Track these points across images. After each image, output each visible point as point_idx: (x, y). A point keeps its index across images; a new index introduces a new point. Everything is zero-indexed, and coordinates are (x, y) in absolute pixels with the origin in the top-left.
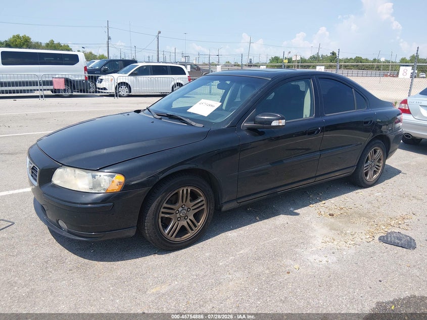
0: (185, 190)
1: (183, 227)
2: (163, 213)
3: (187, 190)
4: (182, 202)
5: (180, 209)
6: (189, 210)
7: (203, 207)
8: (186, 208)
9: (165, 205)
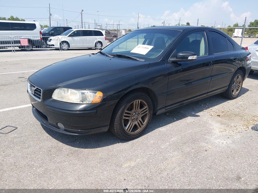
0: (137, 102)
1: (135, 125)
2: (125, 116)
3: (138, 101)
4: (135, 110)
5: (134, 114)
6: (139, 114)
7: (147, 113)
8: (137, 113)
9: (126, 111)
